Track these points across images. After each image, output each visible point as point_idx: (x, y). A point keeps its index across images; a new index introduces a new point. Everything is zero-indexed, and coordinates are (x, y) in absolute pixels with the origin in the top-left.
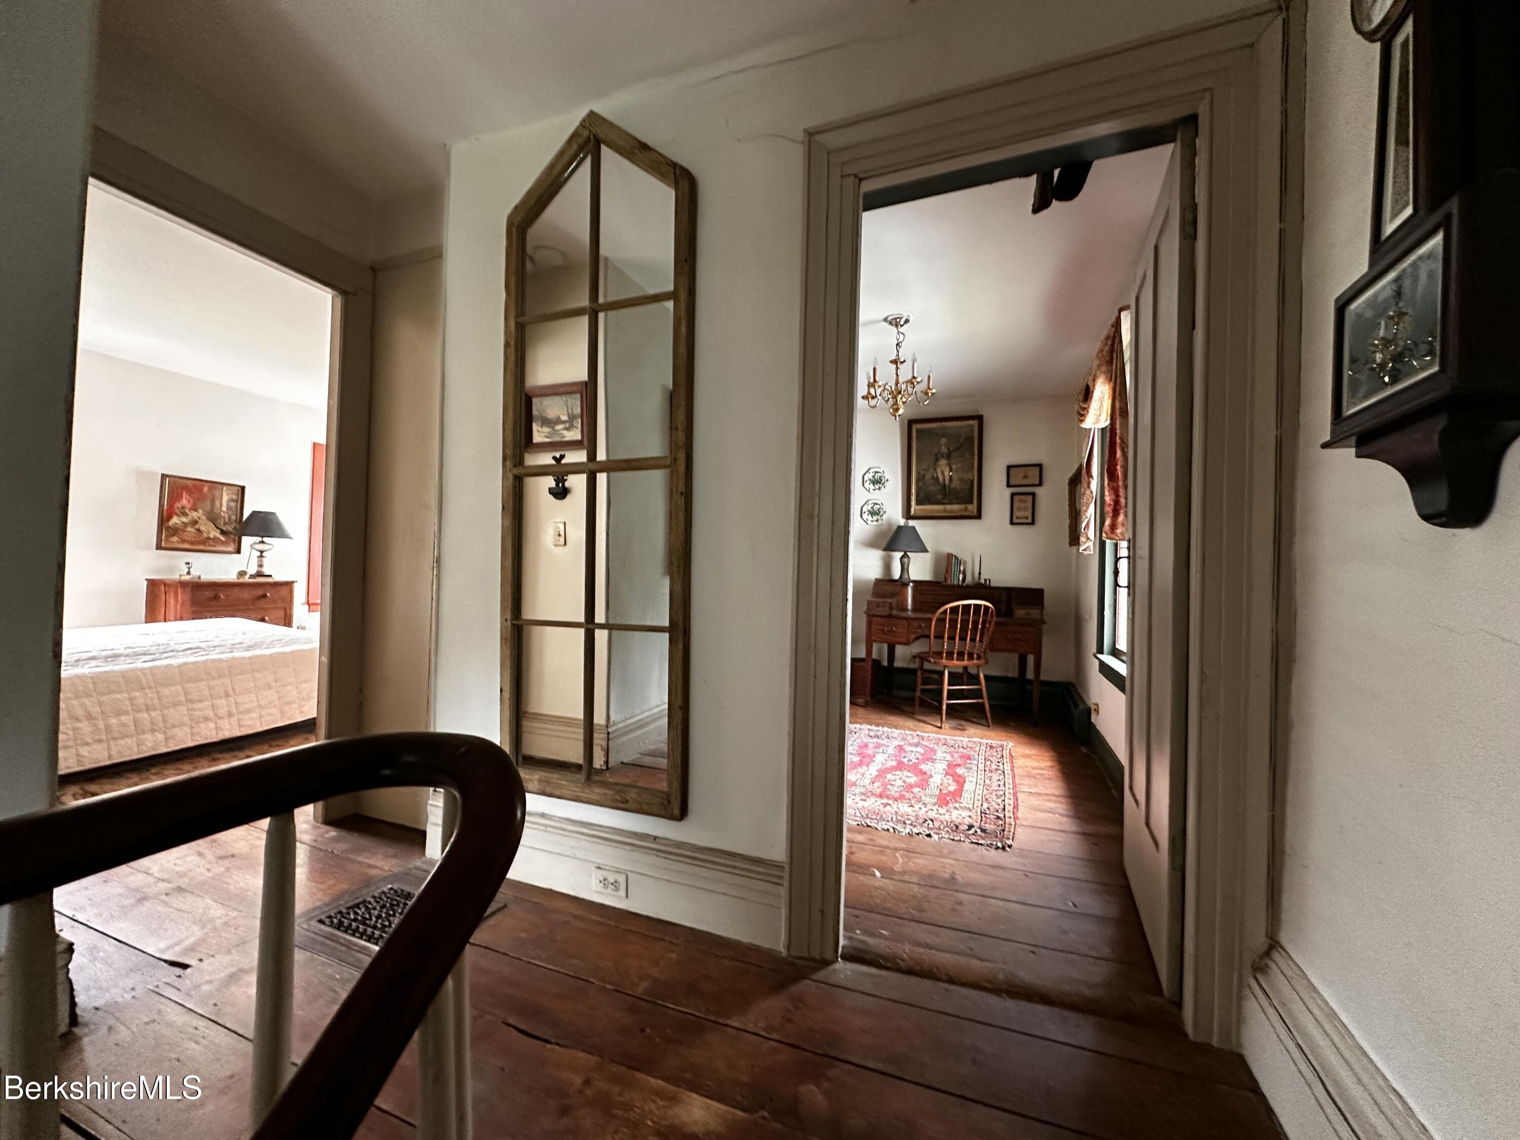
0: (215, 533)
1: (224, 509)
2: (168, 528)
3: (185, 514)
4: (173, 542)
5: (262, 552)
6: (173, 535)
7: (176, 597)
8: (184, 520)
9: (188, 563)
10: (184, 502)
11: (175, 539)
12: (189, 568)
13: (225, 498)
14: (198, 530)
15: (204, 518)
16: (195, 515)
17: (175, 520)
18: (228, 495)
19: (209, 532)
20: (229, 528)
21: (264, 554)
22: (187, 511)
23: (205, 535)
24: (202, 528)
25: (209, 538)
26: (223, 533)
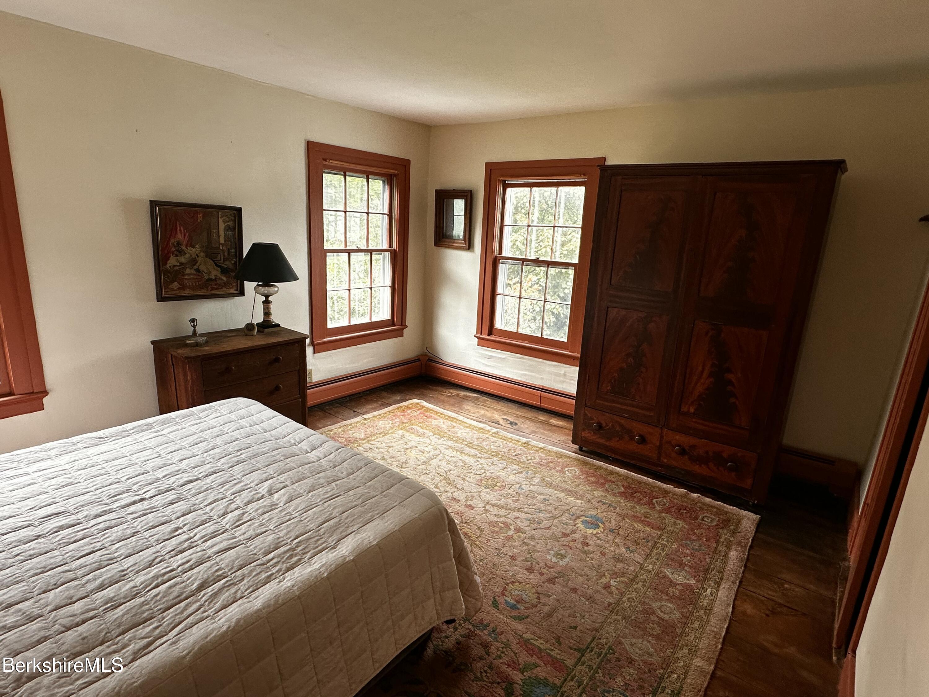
0: (215, 273)
1: (222, 241)
2: (166, 272)
3: (181, 253)
4: (173, 290)
5: (267, 297)
6: (173, 281)
7: (185, 374)
8: (183, 260)
9: (193, 321)
10: (180, 236)
11: (175, 285)
12: (194, 326)
13: (222, 226)
14: (198, 270)
15: (202, 254)
16: (192, 251)
17: (173, 261)
18: (224, 222)
19: (210, 273)
20: (228, 264)
21: (270, 299)
22: (184, 248)
23: (206, 277)
24: (202, 268)
25: (210, 280)
26: (224, 271)
